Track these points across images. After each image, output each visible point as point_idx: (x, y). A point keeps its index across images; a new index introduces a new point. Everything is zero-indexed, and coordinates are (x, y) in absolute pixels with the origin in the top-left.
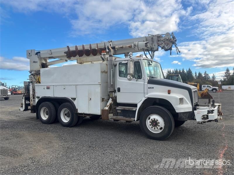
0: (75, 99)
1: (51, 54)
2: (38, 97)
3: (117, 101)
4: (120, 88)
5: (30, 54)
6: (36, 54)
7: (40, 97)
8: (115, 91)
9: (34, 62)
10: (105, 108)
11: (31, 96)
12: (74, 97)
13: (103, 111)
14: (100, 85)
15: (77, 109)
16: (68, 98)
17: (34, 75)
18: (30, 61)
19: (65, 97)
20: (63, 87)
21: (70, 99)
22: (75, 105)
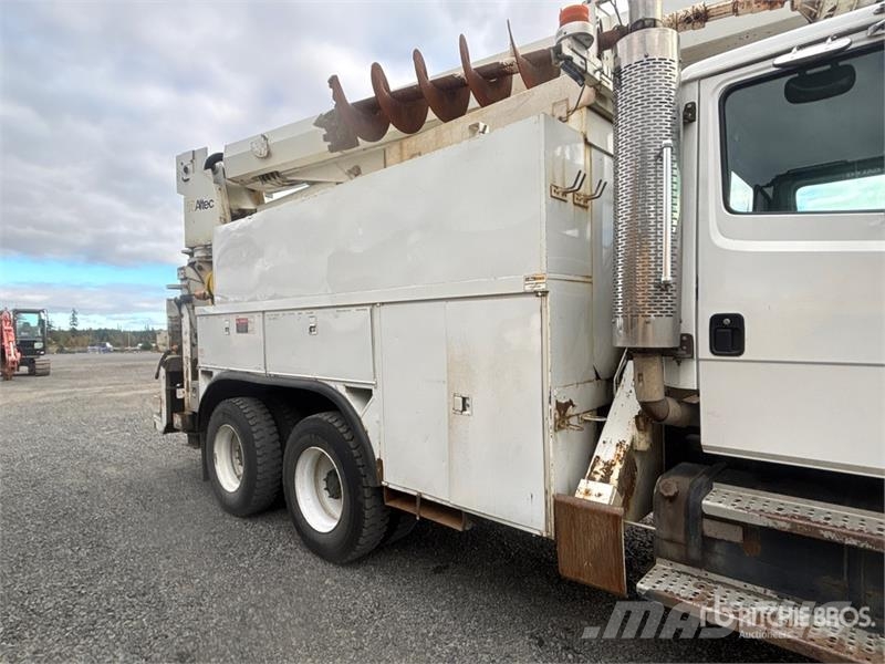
0: (365, 394)
1: (269, 153)
2: (208, 374)
3: (705, 440)
4: (737, 320)
5: (186, 170)
6: (206, 168)
7: (215, 374)
8: (681, 351)
9: (202, 205)
10: (583, 484)
11: (187, 367)
12: (362, 380)
13: (566, 510)
14: (545, 293)
15: (380, 461)
16: (332, 385)
17: (200, 268)
18: (187, 204)
19: (316, 380)
20: (306, 320)
21: (342, 390)
22: (366, 432)
